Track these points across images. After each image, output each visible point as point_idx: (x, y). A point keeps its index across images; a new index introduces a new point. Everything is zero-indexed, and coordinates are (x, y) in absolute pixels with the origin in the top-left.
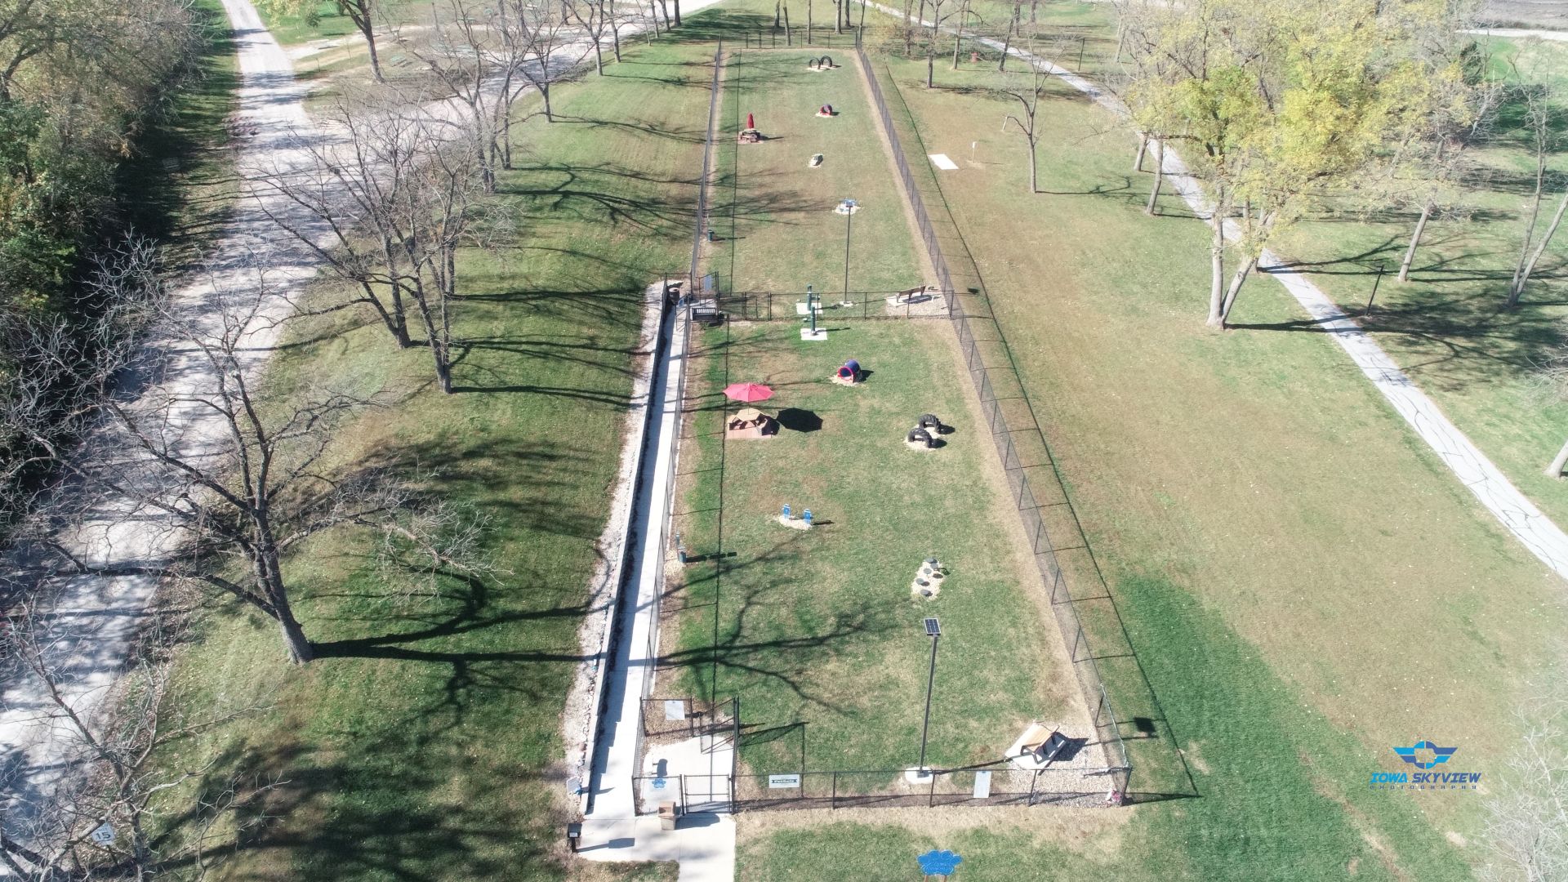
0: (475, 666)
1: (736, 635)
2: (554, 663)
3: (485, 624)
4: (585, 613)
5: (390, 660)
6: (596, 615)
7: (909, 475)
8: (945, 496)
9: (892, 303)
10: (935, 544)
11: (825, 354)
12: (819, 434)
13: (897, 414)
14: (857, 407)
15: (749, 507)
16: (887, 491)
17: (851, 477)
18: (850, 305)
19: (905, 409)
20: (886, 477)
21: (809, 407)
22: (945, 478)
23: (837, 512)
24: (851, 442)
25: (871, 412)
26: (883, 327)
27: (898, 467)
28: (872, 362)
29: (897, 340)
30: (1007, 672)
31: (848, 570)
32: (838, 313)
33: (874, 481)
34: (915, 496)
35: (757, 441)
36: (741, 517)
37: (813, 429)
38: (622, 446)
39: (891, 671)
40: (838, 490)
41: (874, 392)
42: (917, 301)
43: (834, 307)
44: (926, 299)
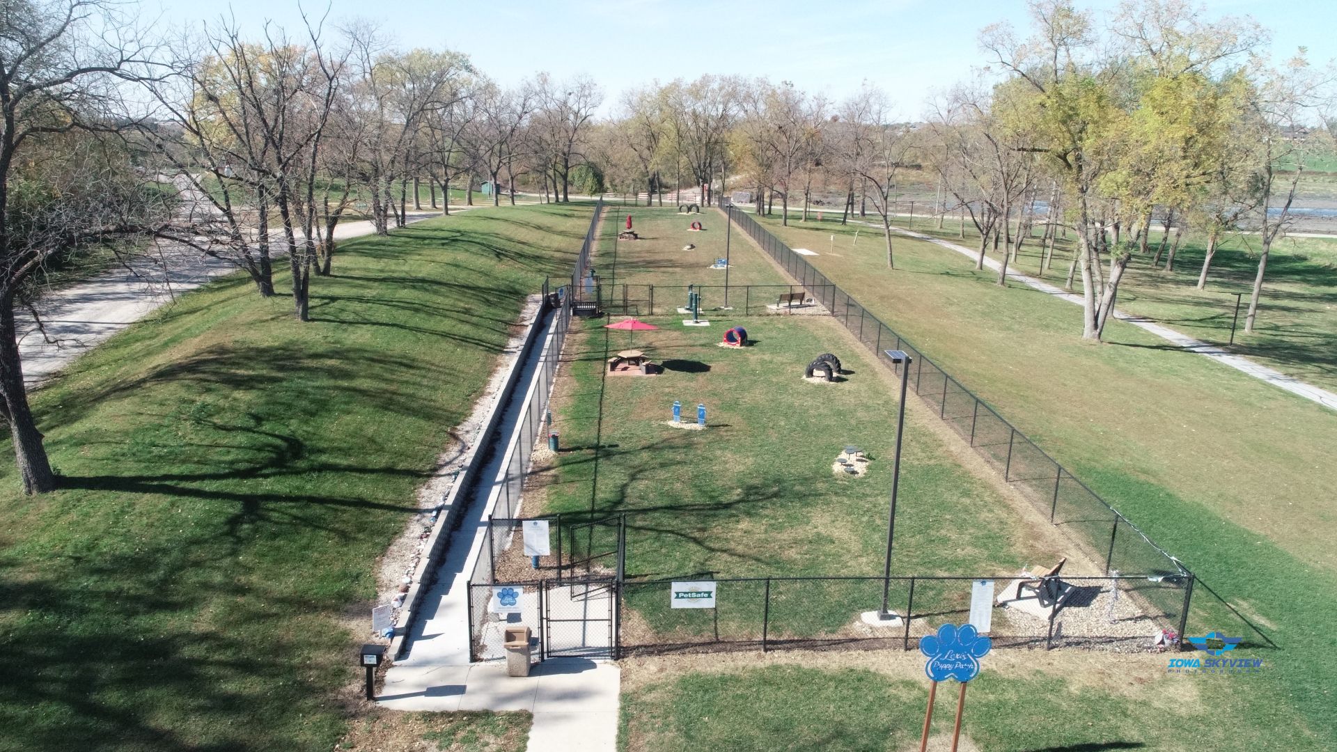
0: (271, 505)
1: (620, 502)
2: (379, 511)
3: (298, 472)
4: (429, 476)
5: (158, 495)
6: (442, 479)
7: (812, 398)
8: (855, 410)
9: (772, 308)
10: (853, 440)
11: (709, 332)
12: (708, 374)
13: (790, 364)
14: (747, 360)
15: (632, 417)
16: (790, 407)
17: (748, 399)
18: (731, 308)
19: (798, 361)
20: (786, 399)
21: (695, 359)
22: (852, 400)
23: (734, 419)
24: (743, 379)
25: (763, 362)
26: (766, 320)
27: (798, 393)
28: (759, 337)
29: (781, 326)
30: (972, 531)
31: (753, 456)
32: (720, 312)
33: (773, 401)
34: (821, 410)
35: (640, 378)
36: (623, 423)
37: (701, 371)
38: (491, 373)
39: (821, 530)
40: (732, 406)
41: (763, 352)
42: (797, 307)
43: (715, 310)
44: (806, 306)
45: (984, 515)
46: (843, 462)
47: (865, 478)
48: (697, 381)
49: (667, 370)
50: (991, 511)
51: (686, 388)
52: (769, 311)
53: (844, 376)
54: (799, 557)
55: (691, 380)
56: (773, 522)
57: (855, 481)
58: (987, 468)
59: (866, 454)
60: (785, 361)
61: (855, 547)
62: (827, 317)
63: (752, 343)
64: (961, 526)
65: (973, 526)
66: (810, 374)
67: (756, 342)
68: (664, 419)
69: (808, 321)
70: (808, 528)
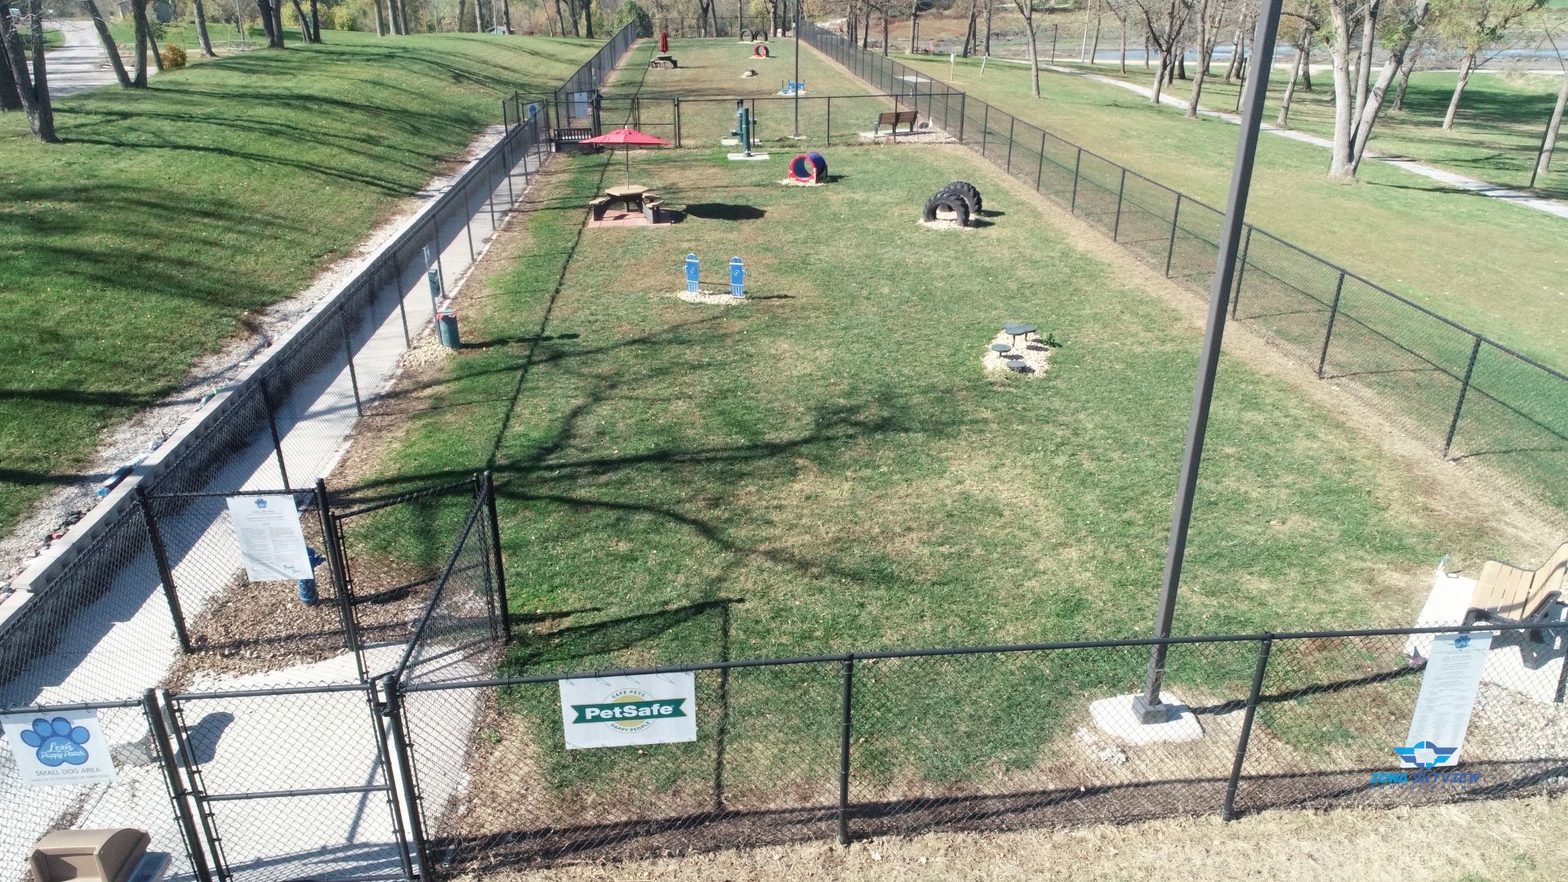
7: (936, 251)
8: (1012, 268)
9: (869, 136)
10: (1016, 313)
11: (767, 167)
12: (760, 221)
13: (897, 204)
14: (826, 200)
15: (616, 287)
16: (897, 265)
17: (824, 255)
18: (804, 137)
19: (910, 200)
20: (891, 254)
21: (741, 202)
22: (1006, 252)
23: (801, 288)
24: (818, 227)
25: (851, 204)
26: (857, 150)
27: (912, 244)
28: (846, 170)
29: (882, 157)
30: (1289, 479)
31: (830, 346)
32: (787, 143)
33: (867, 256)
34: (953, 269)
35: (643, 228)
36: (597, 297)
37: (748, 218)
38: (376, 225)
39: (971, 486)
40: (799, 266)
41: (853, 189)
42: (906, 134)
43: (780, 140)
44: (918, 133)
45: (1301, 445)
46: (1003, 351)
47: (1048, 379)
48: (740, 231)
49: (690, 217)
50: (1311, 436)
51: (719, 242)
52: (862, 140)
53: (987, 219)
54: (926, 551)
55: (732, 230)
56: (868, 472)
57: (1028, 385)
58: (1274, 356)
59: (1045, 337)
60: (888, 200)
61: (1050, 522)
62: (952, 146)
63: (835, 179)
64: (1263, 469)
65: (1289, 469)
66: (931, 214)
67: (841, 177)
68: (671, 289)
69: (922, 150)
70: (942, 484)
